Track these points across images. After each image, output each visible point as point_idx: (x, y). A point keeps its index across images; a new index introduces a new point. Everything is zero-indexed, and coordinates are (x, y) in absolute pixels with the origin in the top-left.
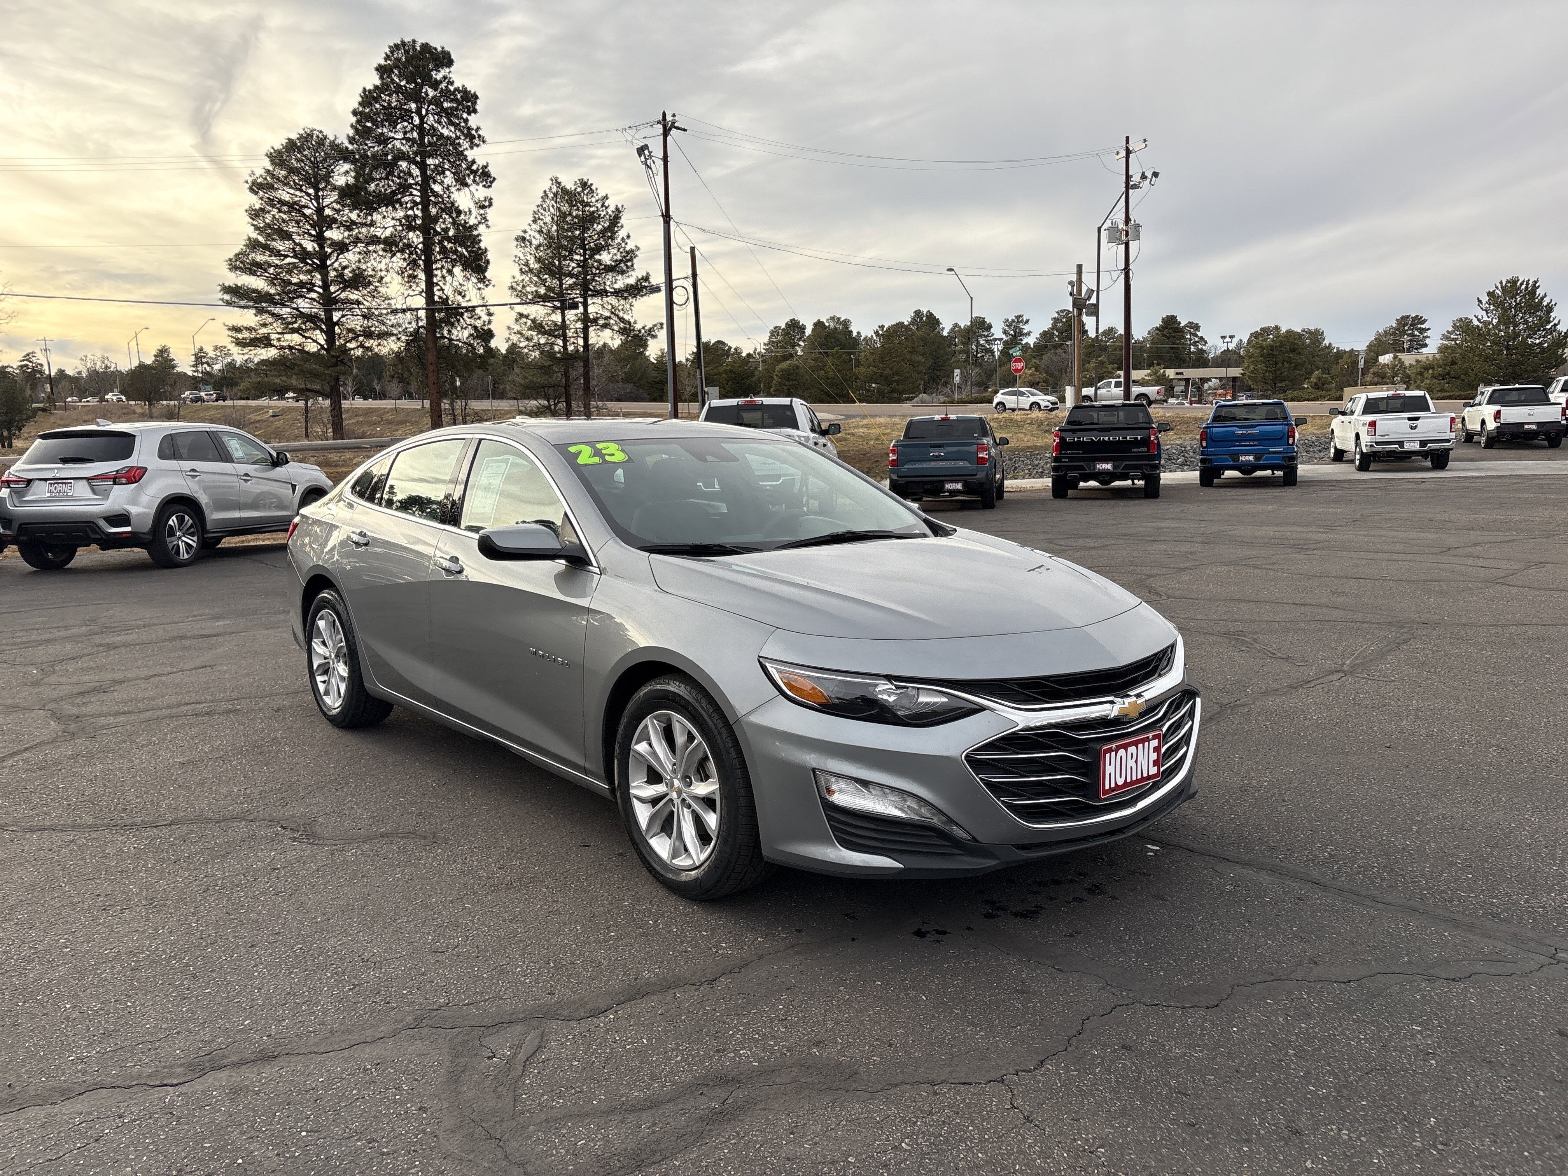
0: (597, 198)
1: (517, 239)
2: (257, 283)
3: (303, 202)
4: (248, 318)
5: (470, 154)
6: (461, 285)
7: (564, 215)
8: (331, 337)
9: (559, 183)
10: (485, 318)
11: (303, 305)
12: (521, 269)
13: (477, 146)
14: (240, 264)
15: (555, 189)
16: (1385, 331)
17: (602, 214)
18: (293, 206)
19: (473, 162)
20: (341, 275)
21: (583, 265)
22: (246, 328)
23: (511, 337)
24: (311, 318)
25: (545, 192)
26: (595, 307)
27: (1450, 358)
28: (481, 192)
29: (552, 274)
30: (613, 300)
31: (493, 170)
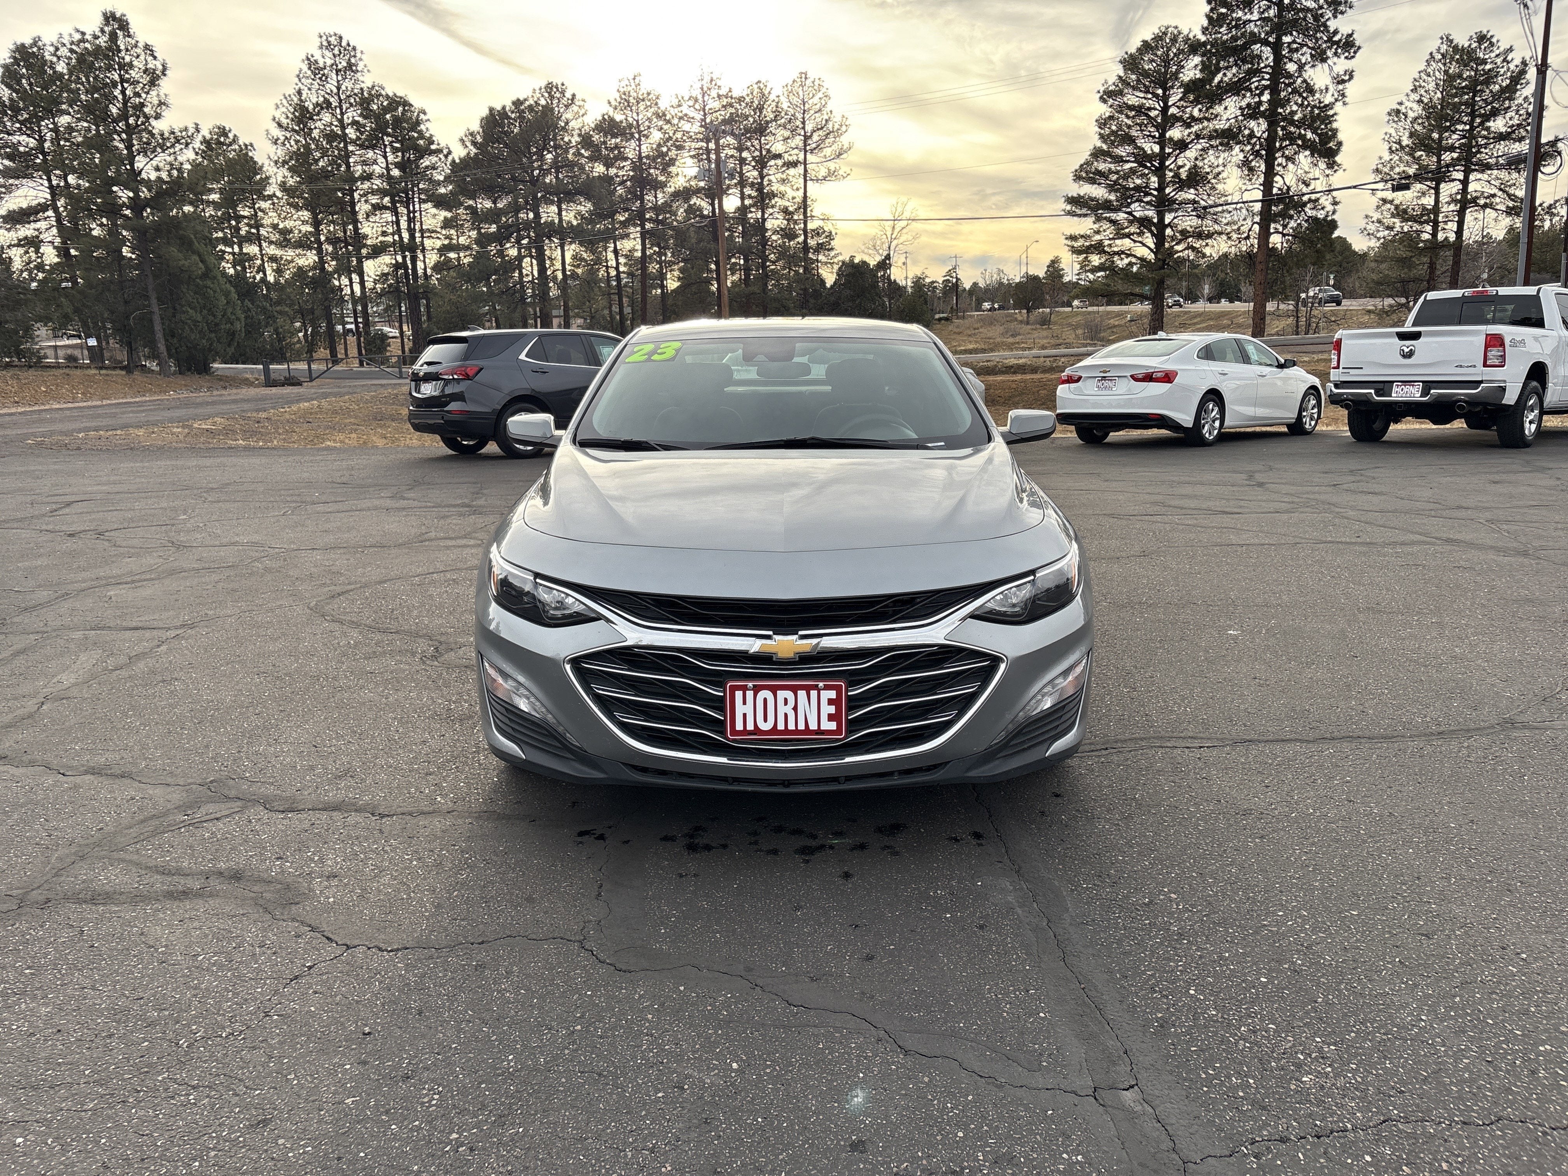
0: (1497, 52)
1: (1389, 114)
2: (1098, 192)
3: (1149, 103)
4: (1085, 225)
5: (1332, 25)
6: (1306, 172)
7: (1450, 79)
8: (1160, 239)
9: (1451, 41)
10: (1330, 208)
11: (1138, 210)
12: (1390, 148)
13: (1342, 13)
14: (1087, 174)
15: (1444, 48)
17: (1502, 71)
18: (1140, 110)
19: (1336, 32)
20: (1177, 175)
21: (1470, 135)
22: (1082, 236)
23: (1368, 227)
24: (1144, 222)
25: (1431, 54)
26: (1478, 184)
28: (1341, 65)
29: (1428, 150)
30: (1503, 174)
31: (1358, 39)
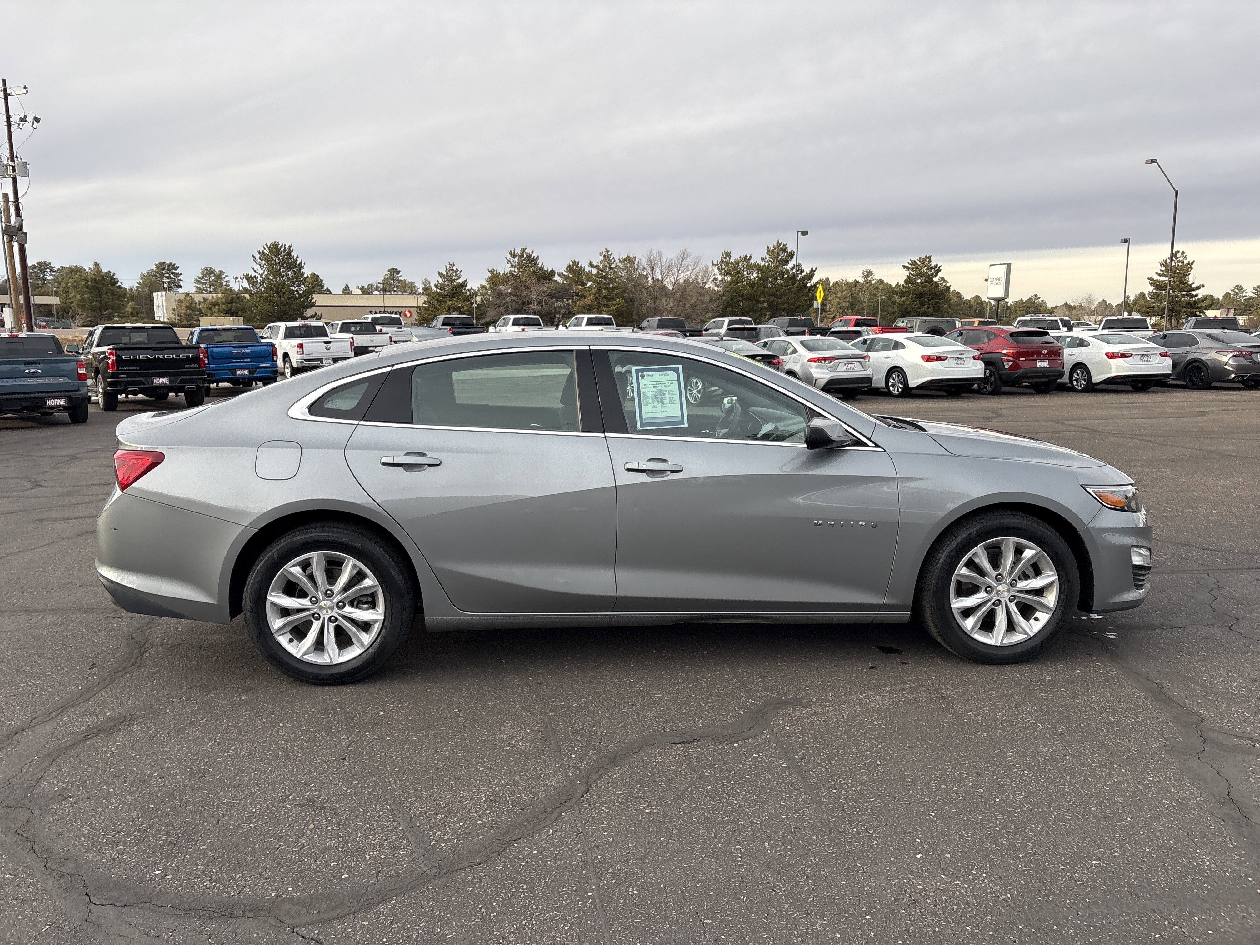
16: (148, 273)
27: (230, 298)
